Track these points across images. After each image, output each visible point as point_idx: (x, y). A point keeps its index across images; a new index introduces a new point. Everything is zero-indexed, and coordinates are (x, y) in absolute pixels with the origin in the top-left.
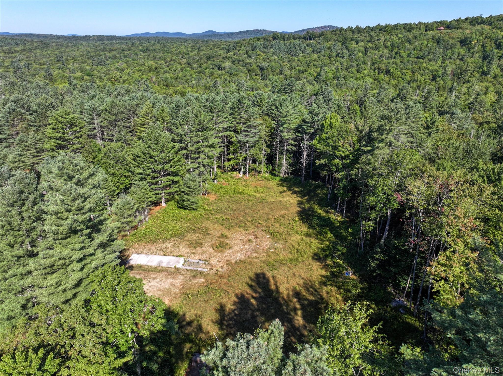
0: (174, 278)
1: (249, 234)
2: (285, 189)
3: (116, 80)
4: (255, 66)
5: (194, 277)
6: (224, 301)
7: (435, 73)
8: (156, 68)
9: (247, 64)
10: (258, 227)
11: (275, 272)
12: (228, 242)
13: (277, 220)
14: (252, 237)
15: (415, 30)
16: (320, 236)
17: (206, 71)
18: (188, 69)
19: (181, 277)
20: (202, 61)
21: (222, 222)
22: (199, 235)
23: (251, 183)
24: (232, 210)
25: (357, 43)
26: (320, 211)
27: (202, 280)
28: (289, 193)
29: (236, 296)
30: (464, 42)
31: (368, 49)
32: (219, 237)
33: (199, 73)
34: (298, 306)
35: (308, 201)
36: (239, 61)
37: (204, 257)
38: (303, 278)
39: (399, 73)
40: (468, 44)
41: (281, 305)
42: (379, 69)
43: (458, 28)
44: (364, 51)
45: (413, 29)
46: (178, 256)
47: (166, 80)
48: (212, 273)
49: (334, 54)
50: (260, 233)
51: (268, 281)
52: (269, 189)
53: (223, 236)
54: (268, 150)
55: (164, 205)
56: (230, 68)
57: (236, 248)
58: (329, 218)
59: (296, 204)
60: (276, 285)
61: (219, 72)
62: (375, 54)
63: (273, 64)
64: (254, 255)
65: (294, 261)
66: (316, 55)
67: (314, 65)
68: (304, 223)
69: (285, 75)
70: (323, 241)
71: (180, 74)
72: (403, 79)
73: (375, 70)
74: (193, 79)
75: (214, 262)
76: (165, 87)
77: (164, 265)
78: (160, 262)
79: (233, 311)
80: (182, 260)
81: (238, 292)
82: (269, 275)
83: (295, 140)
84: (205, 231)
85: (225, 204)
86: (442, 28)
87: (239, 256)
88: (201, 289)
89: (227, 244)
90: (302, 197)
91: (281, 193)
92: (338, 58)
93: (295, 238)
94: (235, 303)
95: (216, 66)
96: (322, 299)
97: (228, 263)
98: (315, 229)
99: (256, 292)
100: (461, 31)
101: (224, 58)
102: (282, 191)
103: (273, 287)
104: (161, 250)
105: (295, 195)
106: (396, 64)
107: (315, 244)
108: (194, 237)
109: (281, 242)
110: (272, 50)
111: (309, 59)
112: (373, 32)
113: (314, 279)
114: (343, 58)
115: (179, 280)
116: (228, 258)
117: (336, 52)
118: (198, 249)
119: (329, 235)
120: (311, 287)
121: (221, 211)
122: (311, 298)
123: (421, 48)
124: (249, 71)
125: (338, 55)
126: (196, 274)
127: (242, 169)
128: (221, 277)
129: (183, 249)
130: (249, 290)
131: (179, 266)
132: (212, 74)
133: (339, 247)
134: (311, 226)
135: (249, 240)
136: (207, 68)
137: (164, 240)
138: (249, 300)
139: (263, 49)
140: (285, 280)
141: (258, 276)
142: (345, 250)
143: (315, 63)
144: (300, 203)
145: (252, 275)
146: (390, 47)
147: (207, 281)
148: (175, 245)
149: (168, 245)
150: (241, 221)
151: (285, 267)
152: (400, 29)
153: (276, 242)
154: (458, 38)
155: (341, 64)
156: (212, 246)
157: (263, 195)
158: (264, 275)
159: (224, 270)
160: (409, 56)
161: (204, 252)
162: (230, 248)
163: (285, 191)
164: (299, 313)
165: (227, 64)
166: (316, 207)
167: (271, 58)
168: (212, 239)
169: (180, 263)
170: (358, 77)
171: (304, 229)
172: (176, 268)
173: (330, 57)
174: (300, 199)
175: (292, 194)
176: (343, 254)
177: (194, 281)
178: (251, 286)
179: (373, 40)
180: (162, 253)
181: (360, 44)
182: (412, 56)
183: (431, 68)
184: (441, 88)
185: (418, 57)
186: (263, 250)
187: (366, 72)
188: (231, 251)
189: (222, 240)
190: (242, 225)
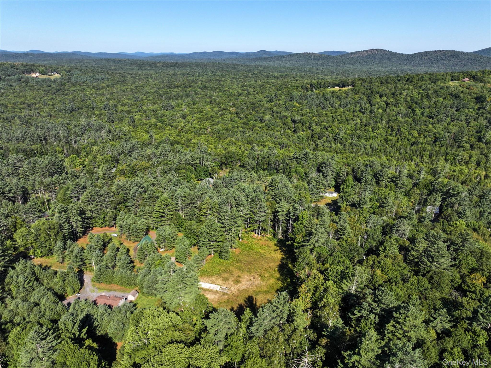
0: (215, 295)
1: (251, 276)
2: (278, 248)
3: (181, 130)
4: (289, 120)
5: (224, 295)
6: (234, 306)
7: (437, 135)
8: (212, 117)
9: (283, 117)
10: (256, 273)
11: (257, 296)
12: (240, 279)
13: (267, 270)
14: (252, 278)
15: (439, 81)
16: (283, 280)
17: (250, 122)
18: (236, 119)
19: (218, 294)
20: (248, 112)
21: (239, 268)
22: (228, 275)
23: (261, 242)
24: (245, 261)
25: (381, 96)
26: (290, 265)
27: (226, 297)
28: (279, 251)
29: (239, 304)
30: (479, 99)
31: (389, 103)
32: (237, 277)
33: (244, 123)
35: (287, 259)
36: (277, 113)
37: (229, 286)
39: (407, 133)
40: (482, 102)
41: (255, 310)
42: (392, 127)
43: (481, 81)
44: (385, 106)
45: (438, 80)
46: (218, 285)
47: (218, 132)
48: (231, 294)
49: (357, 109)
50: (256, 276)
51: (253, 300)
52: (269, 247)
53: (239, 276)
54: (272, 223)
55: (213, 255)
56: (269, 121)
57: (243, 283)
58: (293, 271)
59: (280, 260)
60: (256, 302)
61: (260, 125)
62: (393, 110)
63: (304, 118)
64: (251, 287)
65: (267, 292)
66: (342, 110)
67: (338, 120)
68: (279, 272)
69: (313, 130)
70: (284, 283)
71: (230, 126)
72: (408, 140)
73: (388, 128)
74: (239, 132)
75: (232, 289)
76: (217, 139)
77: (212, 288)
78: (210, 287)
79: (236, 310)
80: (219, 286)
81: (240, 303)
82: (254, 297)
83: (286, 220)
84: (231, 273)
85: (244, 256)
86: (467, 79)
87: (244, 287)
88: (226, 300)
89: (239, 281)
90: (285, 255)
91: (275, 251)
92: (361, 114)
93: (273, 280)
94: (238, 307)
95: (259, 118)
97: (239, 290)
98: (283, 276)
99: (247, 303)
100: (482, 85)
101: (266, 109)
102: (276, 249)
103: (254, 303)
104: (211, 281)
105: (282, 253)
106: (407, 123)
107: (280, 284)
108: (226, 275)
109: (265, 282)
110: (306, 101)
111: (334, 114)
112: (401, 82)
114: (364, 113)
115: (217, 296)
116: (239, 288)
117: (361, 106)
118: (227, 282)
119: (289, 280)
121: (240, 262)
123: (436, 105)
124: (284, 124)
125: (361, 110)
126: (224, 294)
127: (257, 232)
128: (234, 296)
129: (220, 281)
130: (244, 303)
131: (218, 289)
132: (254, 126)
133: (290, 287)
134: (281, 275)
135: (250, 280)
136: (251, 120)
137: (212, 276)
138: (243, 307)
139: (298, 101)
140: (260, 300)
141: (249, 297)
142: (291, 289)
143: (339, 119)
144: (283, 259)
145: (247, 297)
146: (410, 102)
147: (228, 297)
148: (217, 279)
149: (214, 278)
150: (249, 268)
151: (262, 295)
152: (426, 80)
153: (262, 282)
154: (476, 93)
155: (361, 120)
156: (233, 281)
157: (265, 251)
158: (252, 297)
159: (236, 293)
160: (422, 114)
161: (229, 284)
162: (241, 283)
163: (277, 250)
165: (267, 117)
166: (289, 262)
167: (304, 111)
168: (233, 277)
169: (218, 288)
170: (371, 136)
171: (278, 275)
172: (216, 291)
173: (354, 111)
174: (283, 256)
175: (281, 252)
176: (290, 291)
177: (223, 297)
178: (245, 301)
179: (396, 94)
180: (211, 282)
181: (383, 98)
182: (425, 114)
183: (435, 131)
184: (435, 153)
185: (429, 117)
186: (255, 285)
187: (378, 132)
188: (241, 284)
189: (238, 278)
190: (249, 271)
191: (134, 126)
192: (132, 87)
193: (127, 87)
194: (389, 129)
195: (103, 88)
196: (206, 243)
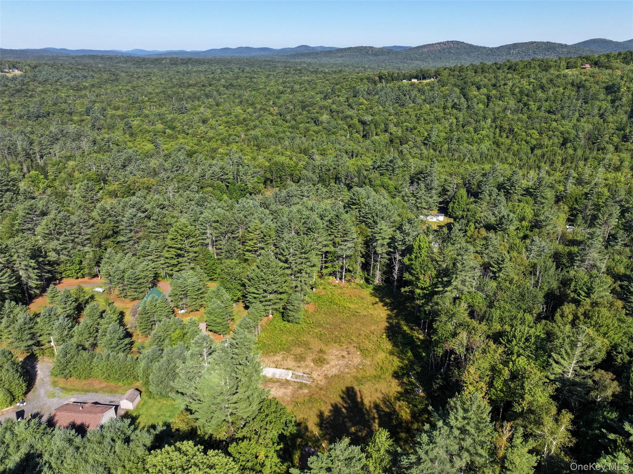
0: (285, 388)
1: (342, 350)
2: (377, 300)
3: (202, 137)
4: (356, 121)
5: (300, 388)
6: (323, 409)
7: (566, 135)
8: (244, 120)
9: (346, 117)
10: (350, 343)
11: (361, 386)
12: (325, 357)
13: (367, 337)
14: (345, 353)
15: (552, 69)
16: (401, 354)
17: (301, 125)
18: (280, 122)
19: (290, 387)
20: (296, 112)
21: (320, 337)
22: (302, 349)
23: (347, 291)
24: (328, 323)
25: (479, 88)
26: (405, 328)
27: (306, 391)
28: (381, 304)
29: (332, 405)
30: (610, 89)
31: (491, 97)
32: (318, 352)
33: (292, 127)
34: (376, 416)
35: (396, 316)
36: (338, 112)
37: (307, 370)
38: (382, 393)
39: (524, 134)
40: (615, 92)
41: (364, 414)
42: (501, 127)
43: (607, 68)
44: (486, 100)
45: (550, 67)
46: (287, 369)
47: (256, 138)
48: (313, 385)
49: (449, 104)
50: (352, 350)
51: (356, 394)
52: (363, 298)
53: (321, 351)
54: (363, 260)
55: (271, 316)
56: (328, 123)
57: (332, 363)
58: (412, 336)
59: (385, 319)
60: (361, 398)
61: (316, 128)
62: (499, 105)
63: (377, 117)
64: (347, 370)
65: (378, 378)
66: (428, 106)
67: (425, 120)
68: (390, 340)
69: (391, 134)
70: (403, 359)
71: (272, 131)
72: (527, 143)
73: (496, 127)
74: (286, 138)
75: (315, 375)
76: (255, 148)
77: (277, 376)
78: (274, 374)
79: (329, 417)
80: (290, 373)
81: (333, 402)
82: (357, 388)
83: (388, 253)
84: (306, 345)
85: (323, 316)
86: (588, 66)
87: (334, 371)
88: (307, 398)
89: (325, 359)
90: (392, 310)
91: (373, 304)
92: (455, 111)
93: (381, 356)
94: (330, 411)
95: (312, 119)
96: (395, 411)
97: (326, 376)
98: (398, 347)
99: (346, 402)
100: (610, 71)
101: (321, 108)
102: (374, 302)
103: (359, 400)
104: (274, 362)
105: (386, 308)
106: (522, 121)
107: (396, 363)
108: (299, 350)
109: (369, 359)
110: (377, 97)
111: (419, 112)
112: (501, 71)
113: (391, 394)
114: (460, 110)
115: (289, 390)
116: (326, 372)
117: (453, 101)
118: (302, 362)
119: (410, 354)
120: (388, 401)
121: (320, 325)
122: (387, 410)
123: (555, 97)
124: (350, 126)
125: (454, 106)
126: (302, 386)
127: (338, 275)
128: (321, 389)
129: (291, 363)
130: (341, 401)
131: (289, 378)
132: (308, 130)
133: (415, 367)
134: (395, 344)
135: (343, 356)
136: (302, 123)
137: (275, 353)
138: (340, 409)
139: (365, 96)
140: (369, 394)
141: (348, 389)
142: (419, 370)
143: (426, 117)
144: (389, 317)
145: (344, 389)
146: (519, 95)
147: (310, 392)
148: (284, 359)
149: (278, 357)
150: (336, 337)
151: (370, 383)
152: (534, 68)
153: (365, 359)
154: (604, 82)
155: (456, 119)
156: (314, 361)
157: (357, 306)
158: (352, 388)
159: (322, 383)
160: (539, 109)
161: (307, 366)
162: (328, 363)
163: (376, 303)
164: (377, 421)
165: (325, 117)
166: (402, 322)
167: (376, 109)
168: (313, 353)
169: (288, 375)
170: (475, 138)
171: (388, 346)
172: (286, 380)
173: (445, 108)
174: (389, 313)
175: (383, 306)
176: (417, 373)
177: (301, 392)
178: (342, 398)
179: (498, 85)
180: (274, 365)
181: (481, 90)
182: (543, 109)
183: (562, 129)
184: (569, 158)
185: (549, 112)
186: (354, 366)
187: (484, 132)
188: (328, 366)
189: (321, 355)
190: (337, 340)
191: (131, 135)
192: (127, 88)
193: (120, 87)
194: (498, 130)
195: (85, 88)
196: (261, 296)
